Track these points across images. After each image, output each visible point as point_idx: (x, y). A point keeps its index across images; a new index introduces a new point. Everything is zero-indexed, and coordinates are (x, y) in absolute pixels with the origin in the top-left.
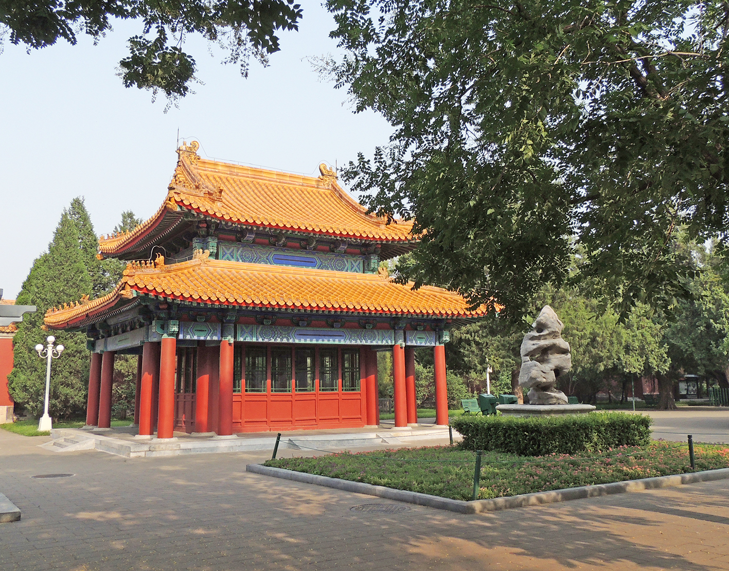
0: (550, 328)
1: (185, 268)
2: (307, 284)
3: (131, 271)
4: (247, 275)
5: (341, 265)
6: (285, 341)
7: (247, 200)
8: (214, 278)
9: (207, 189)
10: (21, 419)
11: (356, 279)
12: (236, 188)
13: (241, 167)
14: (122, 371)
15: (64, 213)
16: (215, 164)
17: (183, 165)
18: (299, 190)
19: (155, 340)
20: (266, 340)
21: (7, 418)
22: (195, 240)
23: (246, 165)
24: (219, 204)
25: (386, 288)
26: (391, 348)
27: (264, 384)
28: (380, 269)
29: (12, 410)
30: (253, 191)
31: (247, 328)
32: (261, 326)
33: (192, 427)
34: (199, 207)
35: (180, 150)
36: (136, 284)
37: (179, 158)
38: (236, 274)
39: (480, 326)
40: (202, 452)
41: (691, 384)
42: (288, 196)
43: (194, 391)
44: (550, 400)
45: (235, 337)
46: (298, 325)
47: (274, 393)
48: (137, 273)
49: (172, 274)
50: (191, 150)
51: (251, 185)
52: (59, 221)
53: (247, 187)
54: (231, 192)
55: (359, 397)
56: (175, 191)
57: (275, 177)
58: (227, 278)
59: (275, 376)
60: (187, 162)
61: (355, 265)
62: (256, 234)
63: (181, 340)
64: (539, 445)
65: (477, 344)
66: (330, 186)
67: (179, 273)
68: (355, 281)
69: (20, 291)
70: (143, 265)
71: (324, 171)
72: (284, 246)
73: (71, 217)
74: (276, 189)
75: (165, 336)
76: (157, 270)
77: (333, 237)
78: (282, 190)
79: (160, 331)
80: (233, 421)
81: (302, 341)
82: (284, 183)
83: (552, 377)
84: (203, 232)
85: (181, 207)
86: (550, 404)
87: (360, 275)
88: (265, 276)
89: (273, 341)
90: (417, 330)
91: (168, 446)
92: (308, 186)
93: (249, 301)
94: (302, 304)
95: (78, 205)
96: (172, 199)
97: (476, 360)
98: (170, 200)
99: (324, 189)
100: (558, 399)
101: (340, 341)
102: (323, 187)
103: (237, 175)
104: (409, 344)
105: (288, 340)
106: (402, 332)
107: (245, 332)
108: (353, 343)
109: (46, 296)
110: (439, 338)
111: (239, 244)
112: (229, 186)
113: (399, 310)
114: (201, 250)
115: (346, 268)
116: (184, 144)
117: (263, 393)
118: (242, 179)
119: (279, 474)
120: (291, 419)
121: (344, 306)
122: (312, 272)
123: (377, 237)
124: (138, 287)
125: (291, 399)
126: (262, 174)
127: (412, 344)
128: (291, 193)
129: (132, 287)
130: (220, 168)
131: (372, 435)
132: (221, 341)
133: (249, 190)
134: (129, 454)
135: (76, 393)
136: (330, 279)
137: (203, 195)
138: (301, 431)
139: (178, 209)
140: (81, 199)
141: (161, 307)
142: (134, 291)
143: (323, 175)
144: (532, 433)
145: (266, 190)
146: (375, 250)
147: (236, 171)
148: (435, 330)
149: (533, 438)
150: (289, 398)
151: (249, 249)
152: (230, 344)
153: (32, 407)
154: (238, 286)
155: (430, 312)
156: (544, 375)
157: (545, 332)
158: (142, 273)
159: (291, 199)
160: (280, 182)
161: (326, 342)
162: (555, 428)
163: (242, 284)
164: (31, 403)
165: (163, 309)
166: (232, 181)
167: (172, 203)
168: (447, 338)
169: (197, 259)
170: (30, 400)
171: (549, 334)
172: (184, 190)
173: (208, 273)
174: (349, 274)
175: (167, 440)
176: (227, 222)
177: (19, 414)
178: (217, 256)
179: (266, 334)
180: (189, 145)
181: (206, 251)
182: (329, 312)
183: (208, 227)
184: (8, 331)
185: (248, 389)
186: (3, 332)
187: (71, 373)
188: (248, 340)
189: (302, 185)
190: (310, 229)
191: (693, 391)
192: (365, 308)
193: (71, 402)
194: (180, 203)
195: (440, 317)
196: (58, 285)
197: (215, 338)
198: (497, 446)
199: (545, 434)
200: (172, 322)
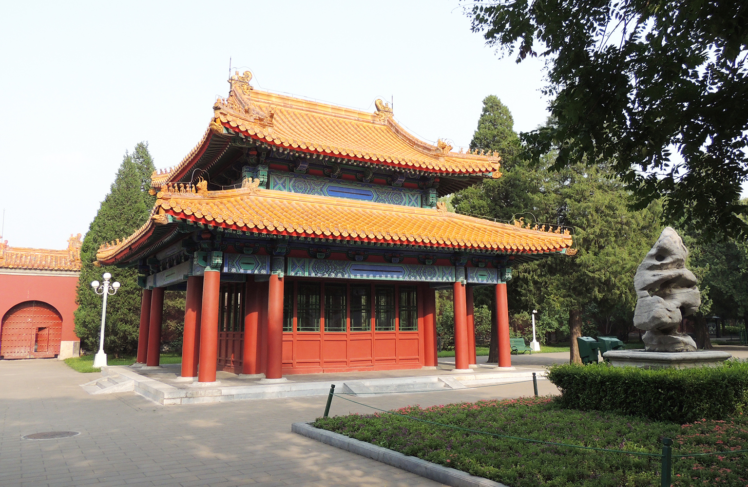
0: (674, 254)
1: (232, 196)
2: (364, 217)
3: (167, 193)
4: (300, 206)
5: (399, 199)
6: (340, 276)
7: (301, 130)
8: (263, 207)
9: (257, 115)
10: (88, 353)
11: (414, 213)
12: (290, 119)
13: (295, 99)
14: (182, 308)
15: (126, 155)
16: (269, 95)
17: (236, 96)
18: (354, 124)
19: (198, 273)
20: (319, 275)
21: (74, 352)
22: (244, 169)
23: (300, 98)
24: (270, 129)
25: (446, 223)
26: (451, 286)
27: (318, 322)
28: (438, 204)
29: (78, 345)
30: (308, 123)
31: (299, 262)
32: (314, 260)
33: (241, 368)
34: (247, 130)
35: (232, 80)
36: (172, 208)
37: (231, 88)
38: (288, 205)
39: (538, 265)
40: (246, 399)
41: (711, 324)
42: (343, 129)
43: (243, 330)
44: (677, 345)
45: (286, 272)
46: (354, 260)
47: (327, 332)
48: (174, 196)
49: (216, 201)
50: (244, 80)
51: (305, 117)
52: (122, 162)
53: (301, 118)
54: (284, 122)
55: (416, 337)
56: (221, 111)
57: (330, 110)
58: (278, 208)
59: (329, 315)
60: (239, 91)
61: (413, 199)
62: (310, 164)
63: (226, 273)
64: (681, 408)
65: (535, 283)
66: (386, 122)
67: (225, 201)
68: (413, 215)
69: (87, 231)
70: (182, 188)
71: (380, 107)
72: (339, 178)
73: (136, 161)
74: (331, 122)
75: (208, 269)
76: (199, 196)
77: (391, 167)
78: (337, 123)
79: (202, 264)
80: (283, 361)
81: (359, 277)
82: (340, 117)
83: (678, 316)
84: (252, 160)
85: (227, 129)
86: (677, 351)
87: (418, 210)
88: (318, 208)
89: (327, 276)
90: (478, 267)
91: (207, 391)
92: (364, 121)
93: (300, 231)
94: (358, 235)
95: (142, 151)
96: (218, 120)
97: (534, 300)
98: (215, 121)
99: (380, 124)
100: (686, 344)
101: (398, 277)
102: (379, 122)
103: (291, 108)
104: (470, 281)
105: (343, 275)
106: (463, 269)
107: (296, 267)
108: (413, 279)
109: (107, 234)
110: (501, 276)
111: (292, 174)
112: (283, 117)
113: (462, 244)
114: (250, 179)
115: (403, 202)
116: (237, 73)
117: (315, 332)
118: (296, 111)
119: (333, 441)
120: (345, 360)
121: (404, 239)
122: (368, 205)
123: (437, 169)
124: (174, 211)
125: (346, 339)
126: (317, 107)
127: (473, 282)
128: (346, 127)
129: (167, 211)
130: (274, 99)
131: (434, 379)
132: (270, 275)
133: (303, 121)
134: (163, 401)
135: (134, 330)
136: (388, 213)
137: (253, 121)
138: (355, 373)
139: (224, 132)
140: (145, 144)
141: (203, 236)
142: (169, 216)
143: (378, 110)
144: (669, 390)
145: (321, 122)
146: (433, 184)
147: (290, 103)
148: (496, 267)
149: (671, 398)
150: (344, 338)
151: (303, 179)
152: (280, 279)
153: (91, 342)
154: (289, 216)
155: (495, 247)
156: (669, 314)
157: (668, 260)
158: (180, 197)
159: (346, 132)
160: (335, 116)
161: (383, 278)
162: (703, 384)
163: (294, 214)
164: (91, 339)
165: (207, 239)
166: (285, 113)
167: (218, 124)
168: (509, 276)
169: (246, 188)
170: (90, 336)
171: (672, 263)
172: (231, 111)
173: (257, 202)
174: (407, 208)
175: (208, 384)
176: (278, 147)
177: (85, 349)
178: (268, 186)
179: (319, 268)
180: (242, 75)
181: (256, 180)
182: (389, 244)
183: (259, 155)
184: (75, 269)
185: (300, 327)
186: (71, 271)
187: (130, 310)
188: (300, 274)
189: (358, 120)
190: (367, 158)
191: (712, 330)
192: (427, 241)
193: (129, 338)
194: (227, 125)
195: (504, 253)
196: (119, 224)
197: (264, 272)
198: (614, 406)
199: (690, 392)
200: (215, 253)
